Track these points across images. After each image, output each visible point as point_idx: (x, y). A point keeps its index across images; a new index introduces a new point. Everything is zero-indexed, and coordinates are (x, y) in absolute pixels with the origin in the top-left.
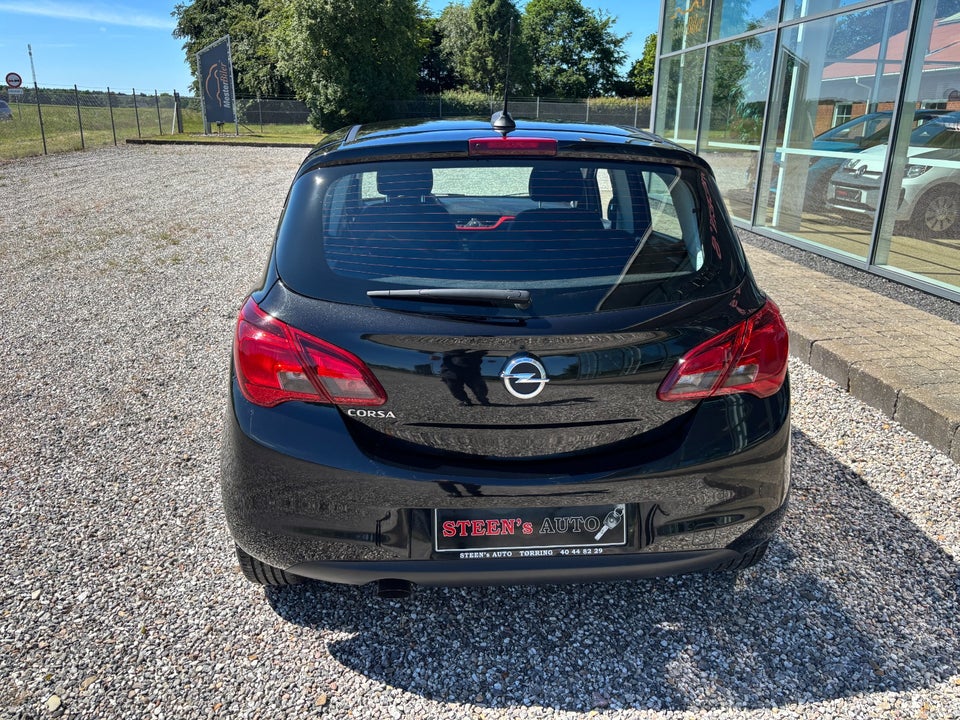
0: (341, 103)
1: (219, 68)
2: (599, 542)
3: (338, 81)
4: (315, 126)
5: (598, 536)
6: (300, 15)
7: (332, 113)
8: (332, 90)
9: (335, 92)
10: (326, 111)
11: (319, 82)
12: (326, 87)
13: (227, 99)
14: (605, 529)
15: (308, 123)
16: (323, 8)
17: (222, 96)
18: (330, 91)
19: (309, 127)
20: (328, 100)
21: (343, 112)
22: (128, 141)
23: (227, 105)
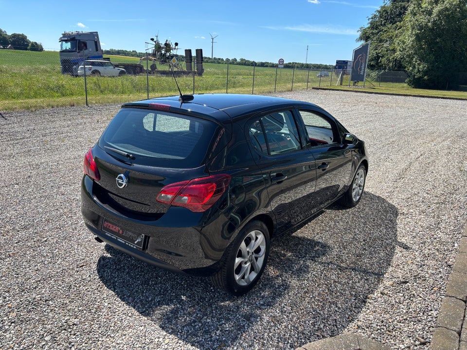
0: (426, 73)
1: (362, 56)
2: (135, 244)
3: (427, 62)
4: (409, 84)
5: (136, 242)
6: (413, 28)
7: (420, 78)
8: (423, 66)
9: (424, 67)
10: (416, 77)
11: (416, 62)
12: (419, 64)
13: (362, 70)
14: (138, 240)
15: (405, 83)
16: (426, 25)
17: (361, 69)
18: (421, 67)
19: (406, 85)
20: (419, 71)
21: (426, 77)
22: (313, 88)
23: (362, 73)
